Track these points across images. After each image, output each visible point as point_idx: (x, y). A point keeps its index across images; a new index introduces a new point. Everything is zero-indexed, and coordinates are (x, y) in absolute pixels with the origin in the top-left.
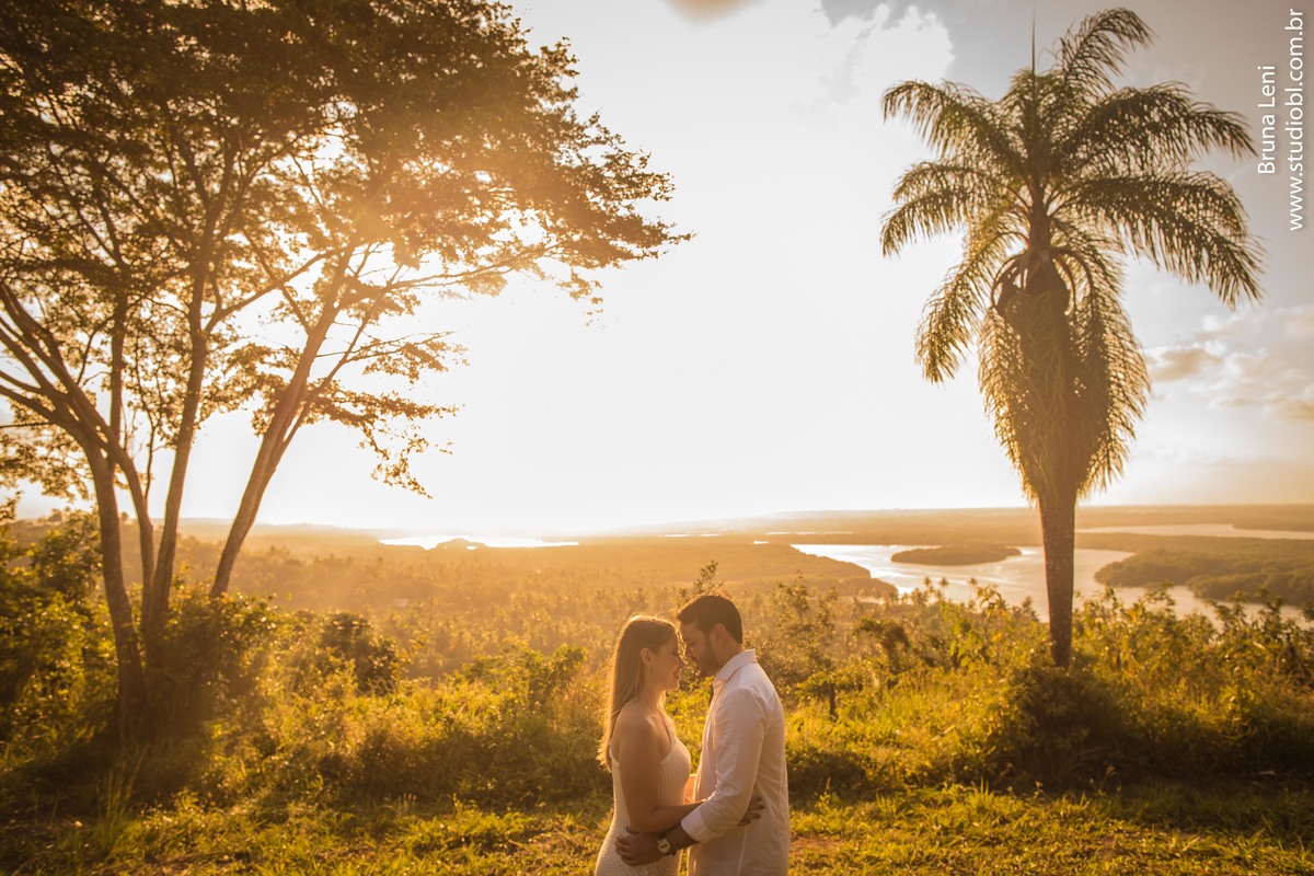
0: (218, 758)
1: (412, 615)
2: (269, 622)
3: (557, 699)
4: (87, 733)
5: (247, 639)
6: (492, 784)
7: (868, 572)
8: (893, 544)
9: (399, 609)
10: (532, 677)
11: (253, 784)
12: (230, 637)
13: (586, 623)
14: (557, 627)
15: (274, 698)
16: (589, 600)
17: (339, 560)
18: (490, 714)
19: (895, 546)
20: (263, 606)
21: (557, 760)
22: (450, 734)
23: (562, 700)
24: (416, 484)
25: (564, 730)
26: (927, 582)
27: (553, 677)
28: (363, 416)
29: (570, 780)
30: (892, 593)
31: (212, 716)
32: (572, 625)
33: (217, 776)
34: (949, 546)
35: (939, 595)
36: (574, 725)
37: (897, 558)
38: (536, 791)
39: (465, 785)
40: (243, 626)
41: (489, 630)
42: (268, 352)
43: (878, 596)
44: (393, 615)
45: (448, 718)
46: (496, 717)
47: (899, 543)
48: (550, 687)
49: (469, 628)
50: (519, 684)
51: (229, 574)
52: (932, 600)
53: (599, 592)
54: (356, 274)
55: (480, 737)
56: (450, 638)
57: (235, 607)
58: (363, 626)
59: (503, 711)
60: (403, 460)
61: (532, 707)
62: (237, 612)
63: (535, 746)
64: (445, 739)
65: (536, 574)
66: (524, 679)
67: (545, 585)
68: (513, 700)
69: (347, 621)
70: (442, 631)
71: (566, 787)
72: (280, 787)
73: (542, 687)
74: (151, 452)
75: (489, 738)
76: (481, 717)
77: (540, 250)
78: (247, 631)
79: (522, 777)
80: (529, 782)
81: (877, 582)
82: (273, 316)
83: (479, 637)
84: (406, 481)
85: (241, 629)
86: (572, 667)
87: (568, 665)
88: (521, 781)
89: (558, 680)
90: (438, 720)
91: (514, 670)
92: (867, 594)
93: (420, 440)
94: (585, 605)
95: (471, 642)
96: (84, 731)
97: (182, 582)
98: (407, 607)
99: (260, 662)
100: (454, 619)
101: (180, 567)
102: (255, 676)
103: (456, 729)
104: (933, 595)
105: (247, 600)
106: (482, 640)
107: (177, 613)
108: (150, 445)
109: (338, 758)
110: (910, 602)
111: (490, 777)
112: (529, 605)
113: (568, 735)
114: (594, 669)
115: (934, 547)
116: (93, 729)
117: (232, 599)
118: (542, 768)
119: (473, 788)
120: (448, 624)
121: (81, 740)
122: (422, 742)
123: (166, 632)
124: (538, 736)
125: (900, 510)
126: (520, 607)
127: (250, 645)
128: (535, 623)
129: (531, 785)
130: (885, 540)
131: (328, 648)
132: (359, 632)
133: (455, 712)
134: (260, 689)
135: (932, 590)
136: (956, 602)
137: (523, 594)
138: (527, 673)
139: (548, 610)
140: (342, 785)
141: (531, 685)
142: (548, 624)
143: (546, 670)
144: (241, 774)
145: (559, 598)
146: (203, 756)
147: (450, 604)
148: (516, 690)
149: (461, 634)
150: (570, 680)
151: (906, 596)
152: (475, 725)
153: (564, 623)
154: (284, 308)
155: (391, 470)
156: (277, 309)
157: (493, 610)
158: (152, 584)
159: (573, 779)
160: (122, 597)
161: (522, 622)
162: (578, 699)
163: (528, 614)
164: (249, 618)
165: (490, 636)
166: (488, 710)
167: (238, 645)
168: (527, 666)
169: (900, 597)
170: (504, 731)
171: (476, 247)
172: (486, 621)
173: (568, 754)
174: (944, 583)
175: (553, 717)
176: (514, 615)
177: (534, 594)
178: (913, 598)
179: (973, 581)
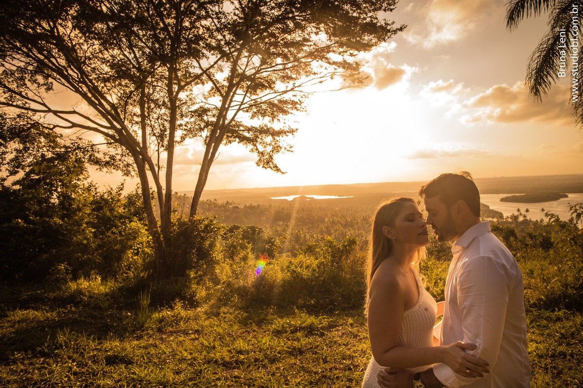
0: (194, 286)
1: (284, 228)
2: (214, 228)
3: (344, 262)
4: (145, 274)
5: (206, 235)
6: (314, 301)
7: (488, 207)
8: (501, 193)
9: (279, 225)
10: (332, 252)
11: (208, 298)
12: (199, 234)
13: (358, 230)
14: (346, 232)
15: (219, 261)
16: (359, 221)
17: (254, 206)
18: (313, 268)
19: (502, 194)
20: (211, 221)
21: (344, 290)
22: (294, 278)
23: (347, 262)
24: (276, 167)
25: (348, 276)
26: (519, 210)
27: (342, 251)
28: (252, 137)
29: (351, 300)
30: (500, 215)
31: (191, 268)
32: (352, 231)
33: (193, 294)
34: (530, 194)
35: (525, 216)
36: (353, 274)
37: (503, 200)
38: (335, 305)
39: (301, 301)
40: (204, 230)
41: (317, 234)
42: (209, 110)
43: (493, 217)
44: (277, 228)
45: (293, 270)
46: (316, 270)
47: (504, 193)
48: (341, 257)
49: (308, 233)
50: (327, 255)
51: (196, 207)
52: (521, 219)
53: (364, 217)
54: (244, 71)
55: (308, 279)
56: (301, 237)
57: (200, 222)
58: (260, 231)
59: (319, 267)
60: (270, 156)
61: (332, 266)
62: (201, 223)
63: (333, 283)
64: (291, 280)
65: (336, 210)
66: (328, 253)
67: (340, 215)
68: (323, 262)
69: (253, 229)
70: (297, 234)
71: (349, 304)
72: (219, 300)
73: (337, 256)
74: (159, 154)
75: (312, 280)
76: (309, 270)
77: (328, 49)
78: (206, 232)
79: (328, 298)
80: (331, 300)
81: (493, 211)
82: (210, 94)
83: (312, 237)
84: (272, 166)
85: (203, 231)
86: (351, 247)
87: (349, 247)
88: (327, 300)
89: (344, 253)
90: (288, 271)
91: (324, 249)
92: (488, 217)
93: (277, 147)
94: (358, 223)
95: (309, 239)
96: (143, 273)
97: (176, 211)
98: (283, 224)
99: (212, 245)
100: (302, 230)
101: (174, 204)
102: (210, 251)
103: (297, 275)
104: (522, 216)
105: (205, 218)
106: (314, 238)
107: (175, 224)
108: (158, 150)
109: (245, 287)
110: (510, 220)
111: (312, 298)
112: (333, 223)
113: (350, 279)
114: (361, 249)
115: (522, 195)
116: (147, 272)
117: (198, 218)
118: (337, 294)
119: (305, 303)
120: (299, 232)
121: (143, 277)
122: (280, 282)
123: (171, 233)
124: (335, 279)
125: (504, 178)
126: (329, 224)
127: (207, 238)
128: (336, 230)
129: (332, 302)
130: (497, 192)
131: (245, 240)
132: (259, 234)
133: (296, 267)
134: (213, 257)
135: (521, 214)
136: (534, 220)
137: (331, 219)
138: (330, 250)
139: (342, 225)
140: (246, 299)
141: (332, 255)
142: (342, 231)
143: (339, 248)
144: (204, 293)
145: (346, 220)
146: (187, 285)
147: (300, 223)
148: (325, 258)
149: (305, 235)
150: (350, 253)
151: (508, 217)
152: (306, 274)
153: (349, 230)
154: (214, 90)
155: (265, 161)
156: (211, 90)
157: (318, 225)
158: (163, 212)
159: (352, 300)
160: (153, 218)
161: (330, 230)
162: (355, 262)
163: (333, 227)
164: (206, 226)
165: (317, 236)
166: (312, 267)
167: (202, 238)
168: (330, 247)
169: (504, 218)
170: (319, 277)
171: (298, 53)
172: (315, 230)
173: (350, 288)
174: (527, 211)
175: (343, 270)
176: (327, 227)
177: (335, 219)
178: (511, 218)
179: (543, 210)
